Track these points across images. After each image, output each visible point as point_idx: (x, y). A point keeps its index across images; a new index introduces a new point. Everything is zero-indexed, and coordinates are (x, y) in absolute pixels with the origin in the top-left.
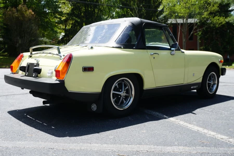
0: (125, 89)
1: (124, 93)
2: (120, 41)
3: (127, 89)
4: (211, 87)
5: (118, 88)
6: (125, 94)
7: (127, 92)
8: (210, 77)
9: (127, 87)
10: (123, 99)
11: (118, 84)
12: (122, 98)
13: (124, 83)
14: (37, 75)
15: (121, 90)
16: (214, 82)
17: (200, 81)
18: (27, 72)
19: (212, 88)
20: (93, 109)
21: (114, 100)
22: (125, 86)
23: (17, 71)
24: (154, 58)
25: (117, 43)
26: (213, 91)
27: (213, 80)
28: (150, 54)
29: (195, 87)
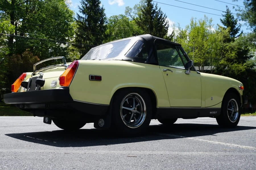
0: (136, 106)
1: (134, 109)
2: (129, 55)
3: (139, 106)
4: (232, 115)
5: (128, 103)
6: (136, 111)
7: (139, 109)
8: (230, 103)
9: (138, 103)
10: (134, 117)
11: (128, 100)
12: (132, 115)
13: (135, 100)
14: (40, 88)
15: (131, 106)
16: (235, 110)
17: (219, 106)
18: (29, 87)
19: (233, 117)
20: (100, 124)
21: (124, 117)
22: (137, 103)
23: (18, 91)
24: (167, 75)
25: (127, 56)
26: (235, 119)
27: (234, 108)
28: (162, 70)
29: (214, 112)
